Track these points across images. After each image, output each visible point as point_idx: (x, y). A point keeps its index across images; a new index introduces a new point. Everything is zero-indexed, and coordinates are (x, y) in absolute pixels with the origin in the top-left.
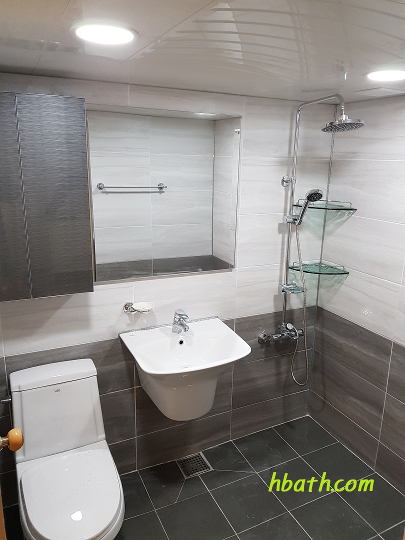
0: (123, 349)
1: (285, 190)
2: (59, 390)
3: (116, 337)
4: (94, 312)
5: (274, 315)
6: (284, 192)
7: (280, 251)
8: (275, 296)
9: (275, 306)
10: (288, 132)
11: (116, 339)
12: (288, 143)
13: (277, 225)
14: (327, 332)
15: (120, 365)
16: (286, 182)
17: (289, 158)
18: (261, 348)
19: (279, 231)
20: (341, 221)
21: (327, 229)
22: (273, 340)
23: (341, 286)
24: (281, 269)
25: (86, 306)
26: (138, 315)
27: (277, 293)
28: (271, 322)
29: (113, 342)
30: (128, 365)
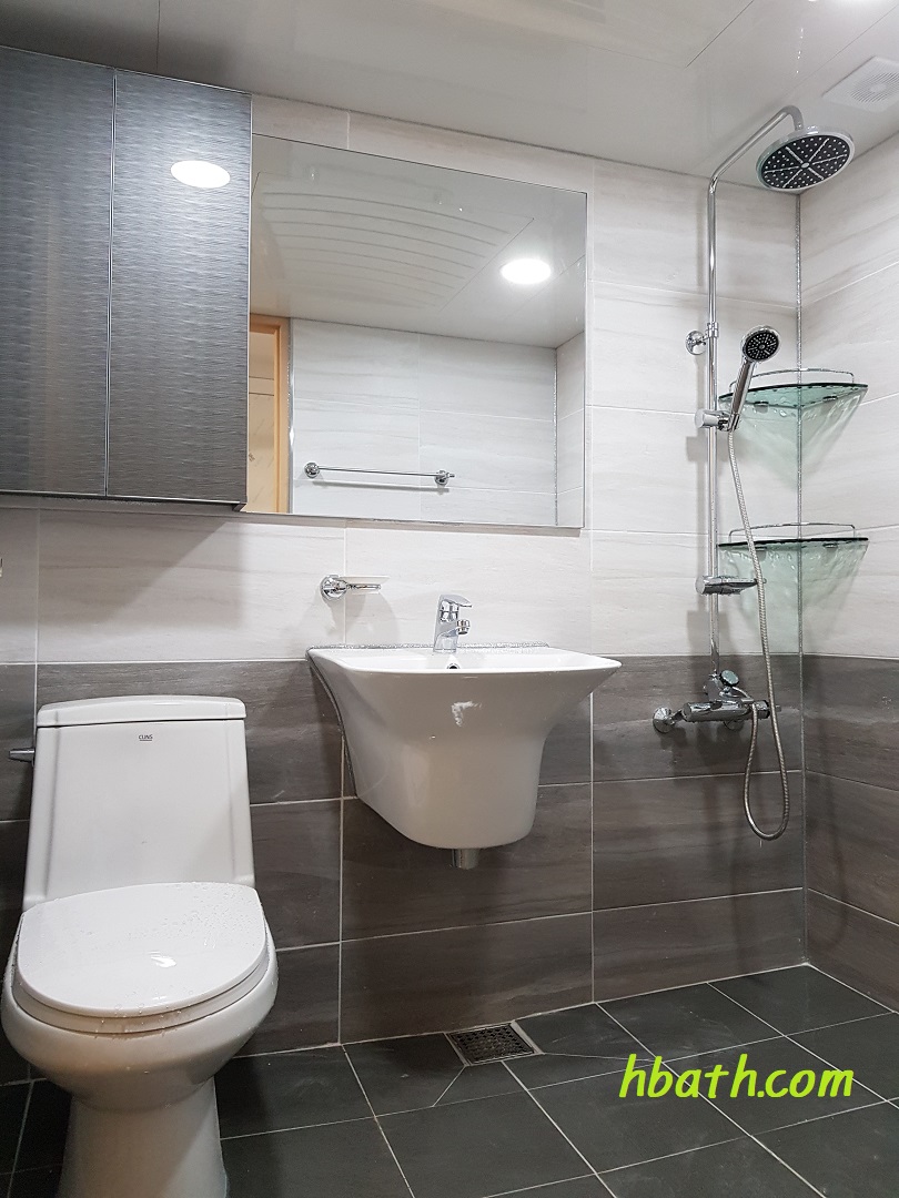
0: (316, 693)
2: (149, 738)
3: (301, 657)
4: (253, 585)
5: (691, 662)
6: (694, 367)
7: (694, 503)
8: (690, 614)
9: (693, 640)
11: (301, 663)
13: (684, 441)
14: (831, 713)
15: (307, 732)
16: (698, 343)
17: (700, 293)
18: (664, 745)
19: (691, 456)
20: (837, 429)
21: (807, 461)
22: (689, 716)
23: (849, 578)
24: (701, 548)
25: (234, 568)
26: (354, 611)
27: (695, 608)
28: (684, 679)
29: (292, 667)
30: (325, 735)
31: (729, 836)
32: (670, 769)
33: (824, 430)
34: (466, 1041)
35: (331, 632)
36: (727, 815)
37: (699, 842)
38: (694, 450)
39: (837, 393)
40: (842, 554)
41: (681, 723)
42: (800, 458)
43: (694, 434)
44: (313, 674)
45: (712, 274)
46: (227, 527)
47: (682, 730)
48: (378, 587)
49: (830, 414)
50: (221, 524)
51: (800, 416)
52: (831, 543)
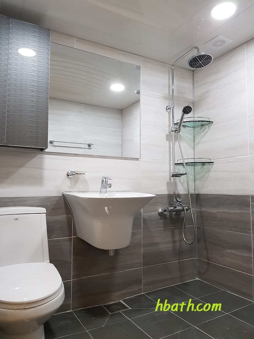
0: (65, 205)
1: (168, 114)
2: (17, 219)
3: (60, 195)
4: (47, 173)
5: (168, 196)
6: (168, 116)
7: (168, 153)
8: (167, 182)
9: (168, 190)
10: (167, 81)
11: (61, 197)
12: (168, 87)
13: (165, 135)
14: (204, 209)
15: (63, 217)
16: (169, 109)
17: (169, 95)
18: (161, 219)
19: (167, 139)
20: (204, 133)
21: (196, 142)
22: (168, 211)
23: (209, 173)
24: (170, 165)
25: (41, 168)
26: (76, 181)
27: (168, 181)
28: (166, 201)
29: (58, 198)
30: (68, 218)
31: (178, 244)
32: (163, 226)
33: (201, 133)
34: (108, 307)
35: (70, 187)
36: (177, 238)
37: (170, 246)
38: (168, 137)
39: (205, 124)
40: (206, 166)
41: (165, 213)
42: (194, 141)
43: (168, 133)
44: (64, 200)
45: (173, 91)
46: (39, 156)
47: (165, 215)
48: (84, 174)
49: (202, 129)
50: (37, 155)
51: (194, 130)
52: (203, 163)
